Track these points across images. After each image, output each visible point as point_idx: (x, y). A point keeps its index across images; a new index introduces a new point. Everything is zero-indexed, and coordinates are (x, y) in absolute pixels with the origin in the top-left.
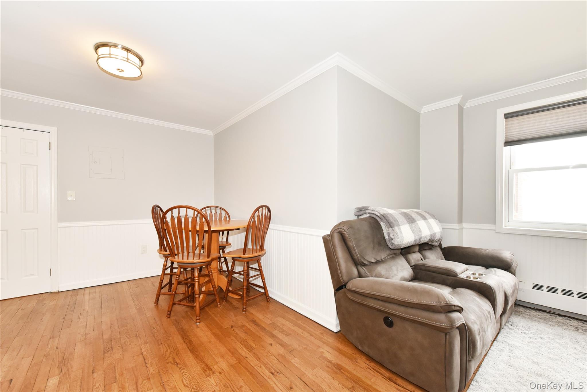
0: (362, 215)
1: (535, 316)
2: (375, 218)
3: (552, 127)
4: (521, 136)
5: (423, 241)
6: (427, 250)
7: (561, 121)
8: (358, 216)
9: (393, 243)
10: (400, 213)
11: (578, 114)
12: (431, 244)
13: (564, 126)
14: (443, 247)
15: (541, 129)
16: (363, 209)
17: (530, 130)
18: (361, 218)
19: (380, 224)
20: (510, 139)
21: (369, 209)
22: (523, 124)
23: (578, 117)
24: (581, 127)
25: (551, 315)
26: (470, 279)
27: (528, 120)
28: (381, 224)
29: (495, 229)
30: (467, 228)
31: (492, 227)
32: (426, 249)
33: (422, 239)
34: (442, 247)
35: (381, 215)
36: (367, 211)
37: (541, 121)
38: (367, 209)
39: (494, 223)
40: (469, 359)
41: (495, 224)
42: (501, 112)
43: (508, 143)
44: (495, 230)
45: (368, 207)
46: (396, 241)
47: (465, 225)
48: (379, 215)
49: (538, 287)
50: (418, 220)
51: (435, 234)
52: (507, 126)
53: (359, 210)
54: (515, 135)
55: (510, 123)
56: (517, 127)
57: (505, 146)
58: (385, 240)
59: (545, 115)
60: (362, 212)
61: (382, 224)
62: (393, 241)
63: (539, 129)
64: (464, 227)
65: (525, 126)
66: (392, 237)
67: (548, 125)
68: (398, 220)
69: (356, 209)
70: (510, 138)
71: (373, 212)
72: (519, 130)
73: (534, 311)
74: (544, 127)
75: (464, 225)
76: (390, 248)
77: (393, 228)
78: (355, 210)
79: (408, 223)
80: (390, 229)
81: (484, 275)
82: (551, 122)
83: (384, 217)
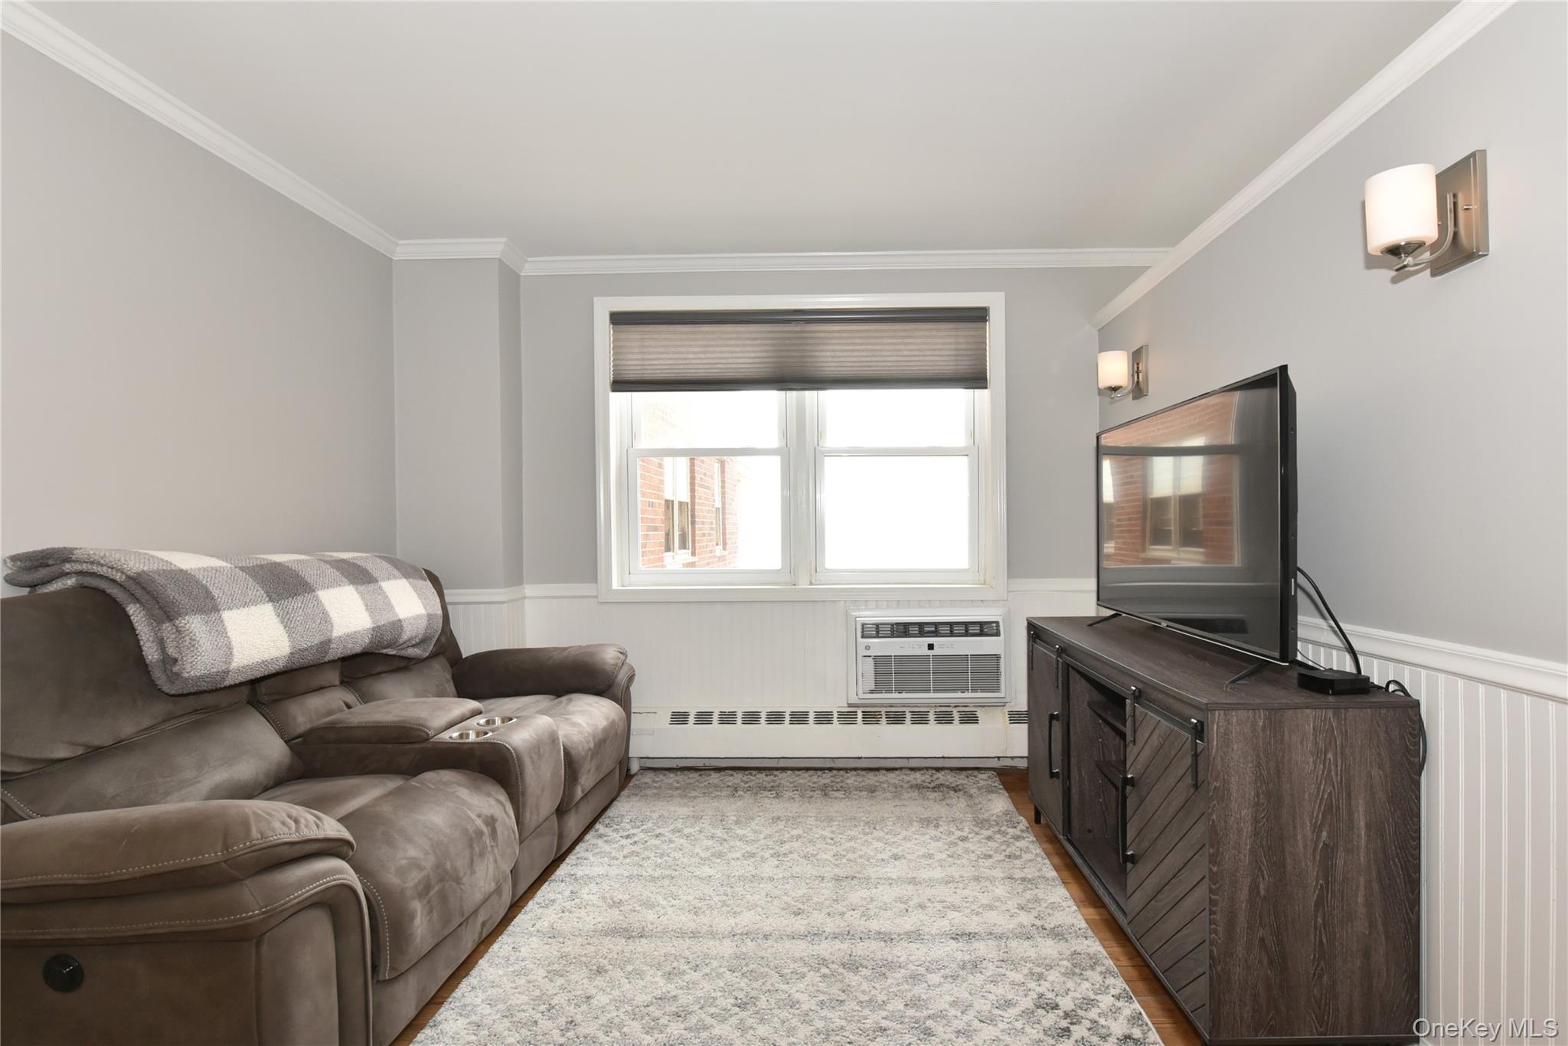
0: (50, 581)
1: (671, 787)
2: (103, 592)
3: (698, 361)
4: (644, 372)
5: (339, 651)
6: (384, 675)
7: (713, 352)
8: (33, 586)
9: (178, 675)
10: (242, 569)
11: (739, 342)
12: (398, 654)
13: (716, 364)
14: (464, 657)
15: (680, 362)
16: (48, 559)
17: (662, 362)
18: (47, 591)
19: (124, 609)
20: (624, 376)
21: (74, 557)
22: (646, 344)
23: (738, 349)
24: (742, 370)
25: (701, 775)
26: (467, 741)
27: (656, 336)
28: (128, 609)
29: (595, 594)
30: (534, 598)
31: (586, 589)
32: (379, 673)
33: (332, 646)
34: (461, 656)
35: (129, 577)
36: (67, 567)
37: (679, 343)
38: (68, 560)
39: (594, 579)
40: (385, 976)
41: (596, 582)
42: (604, 307)
43: (620, 384)
44: (596, 597)
45: (71, 551)
46: (188, 667)
47: (529, 590)
48: (118, 577)
49: (679, 718)
50: (324, 587)
51: (398, 625)
52: (617, 344)
53: (28, 564)
54: (635, 368)
55: (623, 336)
56: (637, 350)
57: (613, 391)
58: (146, 666)
59: (686, 333)
60: (43, 573)
61: (133, 610)
62: (175, 669)
63: (675, 362)
64: (527, 595)
65: (651, 350)
66: (171, 651)
67: (691, 356)
68: (216, 593)
69: (14, 558)
70: (624, 372)
71: (95, 569)
72: (639, 356)
73: (672, 775)
74: (685, 359)
75: (526, 591)
76: (167, 694)
77: (181, 622)
78: (10, 564)
79: (271, 600)
80: (166, 626)
81: (514, 720)
82: (696, 350)
83: (142, 587)
